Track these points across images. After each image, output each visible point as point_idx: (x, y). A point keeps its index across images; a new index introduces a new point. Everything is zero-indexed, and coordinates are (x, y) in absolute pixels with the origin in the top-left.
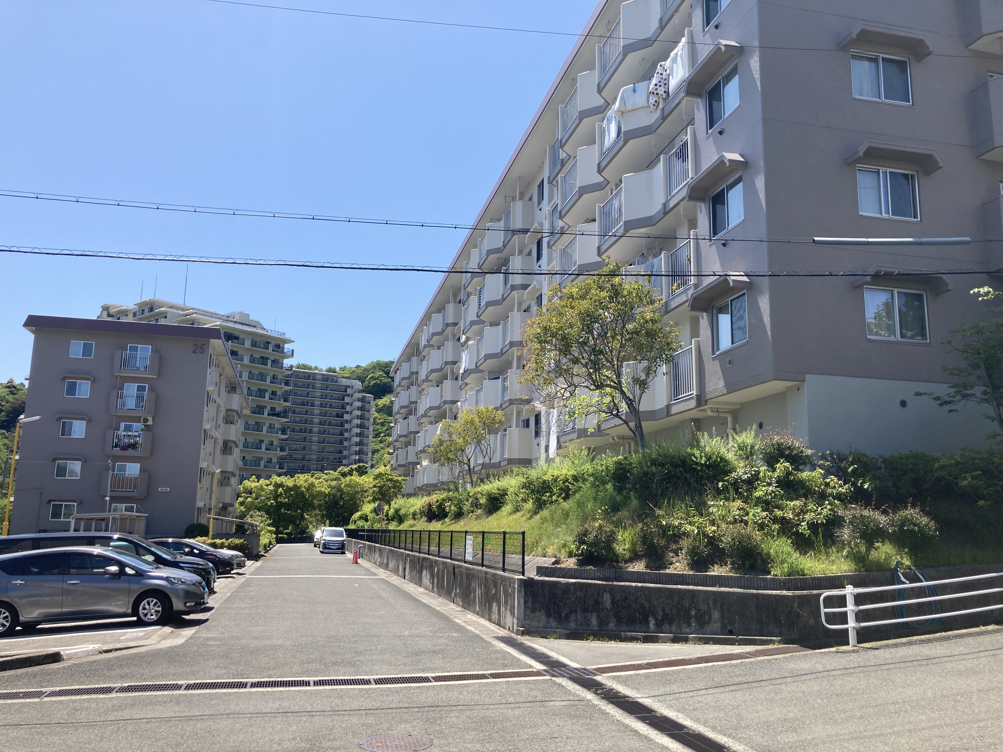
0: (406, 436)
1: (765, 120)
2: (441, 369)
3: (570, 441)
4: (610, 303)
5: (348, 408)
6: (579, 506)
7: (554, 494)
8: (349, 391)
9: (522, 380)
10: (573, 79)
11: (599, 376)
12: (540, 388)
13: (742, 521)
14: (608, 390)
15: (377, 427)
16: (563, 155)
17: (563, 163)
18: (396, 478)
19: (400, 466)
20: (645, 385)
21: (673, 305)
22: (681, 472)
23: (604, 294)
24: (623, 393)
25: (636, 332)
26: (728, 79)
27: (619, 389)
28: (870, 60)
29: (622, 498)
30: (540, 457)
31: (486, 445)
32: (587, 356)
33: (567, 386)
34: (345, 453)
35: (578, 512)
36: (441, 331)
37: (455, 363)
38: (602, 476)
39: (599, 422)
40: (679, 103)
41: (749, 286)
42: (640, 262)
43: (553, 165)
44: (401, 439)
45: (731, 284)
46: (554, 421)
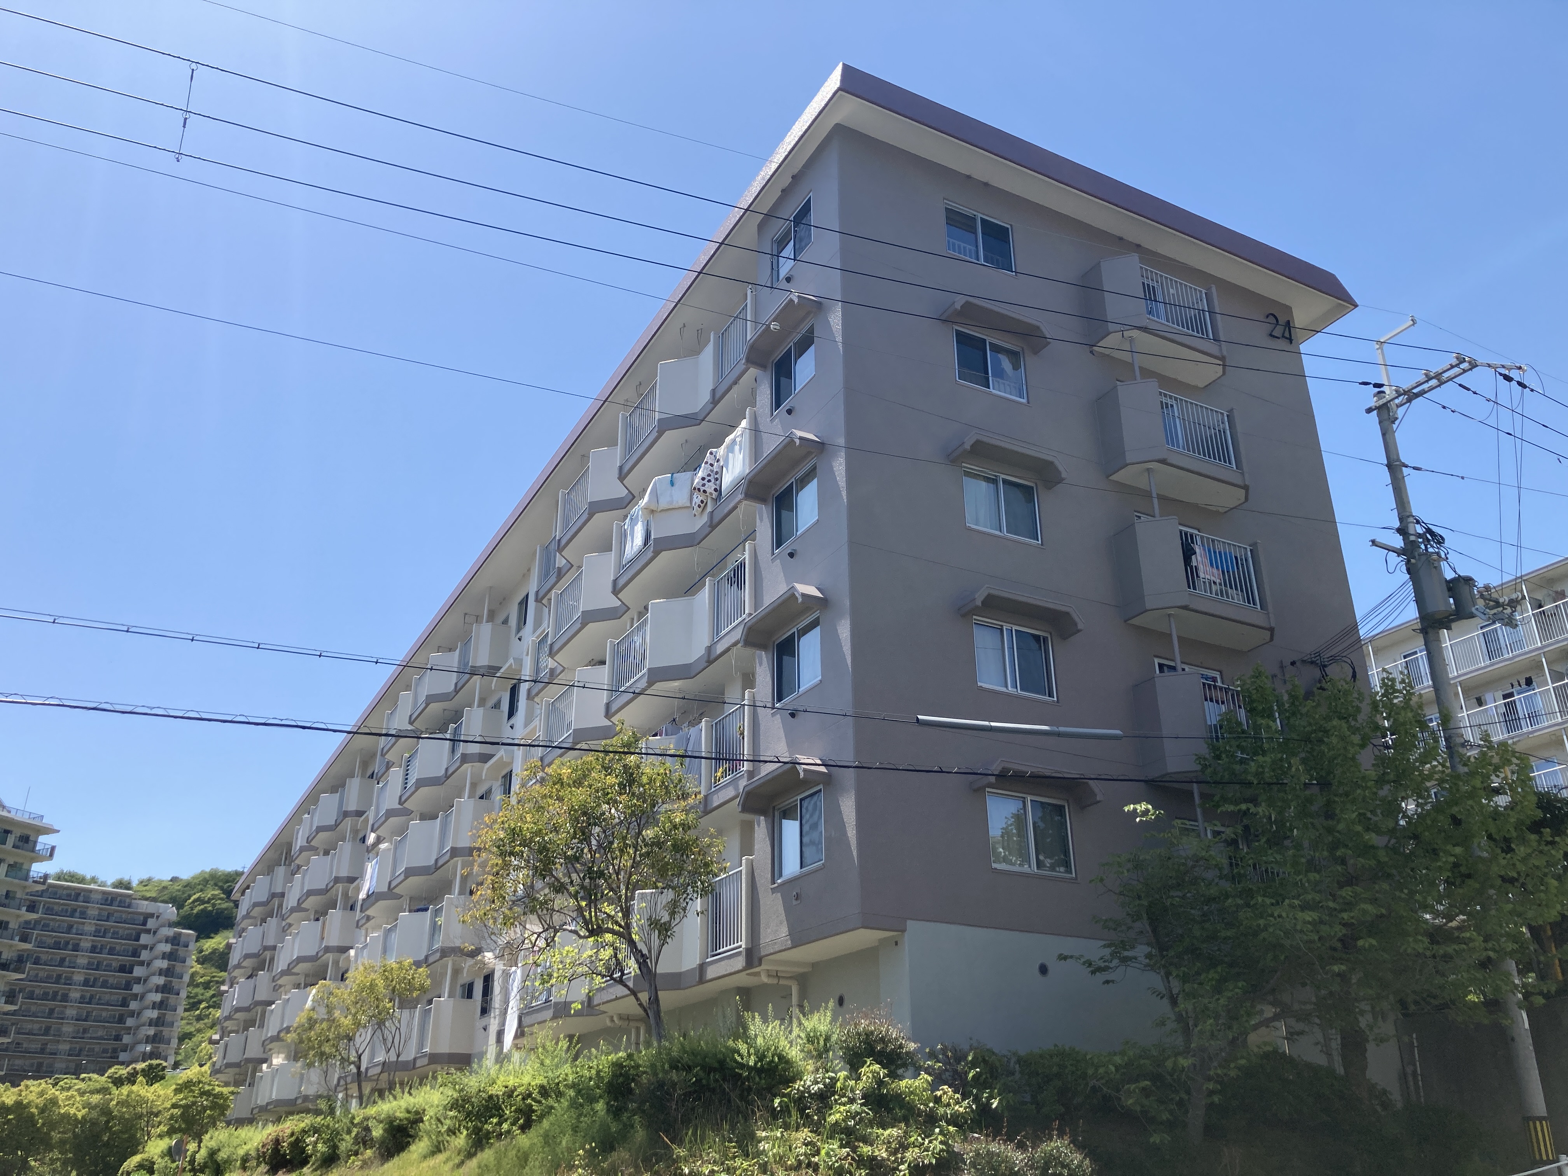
0: (247, 1009)
1: (853, 543)
2: (326, 891)
3: (539, 1023)
4: (621, 794)
5: (145, 955)
6: (547, 1143)
7: (506, 1120)
8: (151, 924)
9: (468, 918)
10: (583, 456)
11: (596, 913)
12: (496, 932)
13: (809, 1165)
14: (608, 937)
15: (196, 990)
16: (560, 562)
17: (560, 574)
18: (217, 1089)
19: (228, 1065)
20: (667, 932)
21: (716, 801)
22: (716, 1081)
23: (611, 780)
24: (632, 943)
25: (657, 843)
26: (803, 482)
27: (627, 936)
28: (987, 480)
29: (621, 1127)
30: (486, 1052)
31: (394, 1029)
32: (579, 880)
33: (541, 930)
34: (126, 1039)
35: (544, 1153)
36: (333, 823)
37: (351, 880)
38: (589, 1088)
39: (590, 992)
40: (735, 508)
41: (827, 780)
42: (669, 732)
43: (545, 574)
44: (238, 1015)
45: (802, 775)
46: (515, 990)
